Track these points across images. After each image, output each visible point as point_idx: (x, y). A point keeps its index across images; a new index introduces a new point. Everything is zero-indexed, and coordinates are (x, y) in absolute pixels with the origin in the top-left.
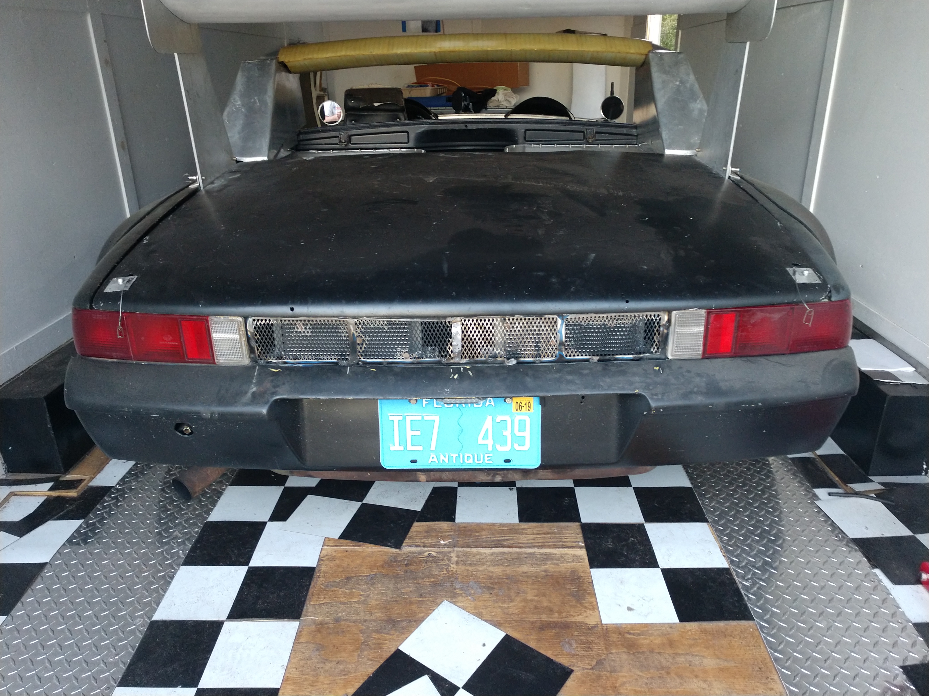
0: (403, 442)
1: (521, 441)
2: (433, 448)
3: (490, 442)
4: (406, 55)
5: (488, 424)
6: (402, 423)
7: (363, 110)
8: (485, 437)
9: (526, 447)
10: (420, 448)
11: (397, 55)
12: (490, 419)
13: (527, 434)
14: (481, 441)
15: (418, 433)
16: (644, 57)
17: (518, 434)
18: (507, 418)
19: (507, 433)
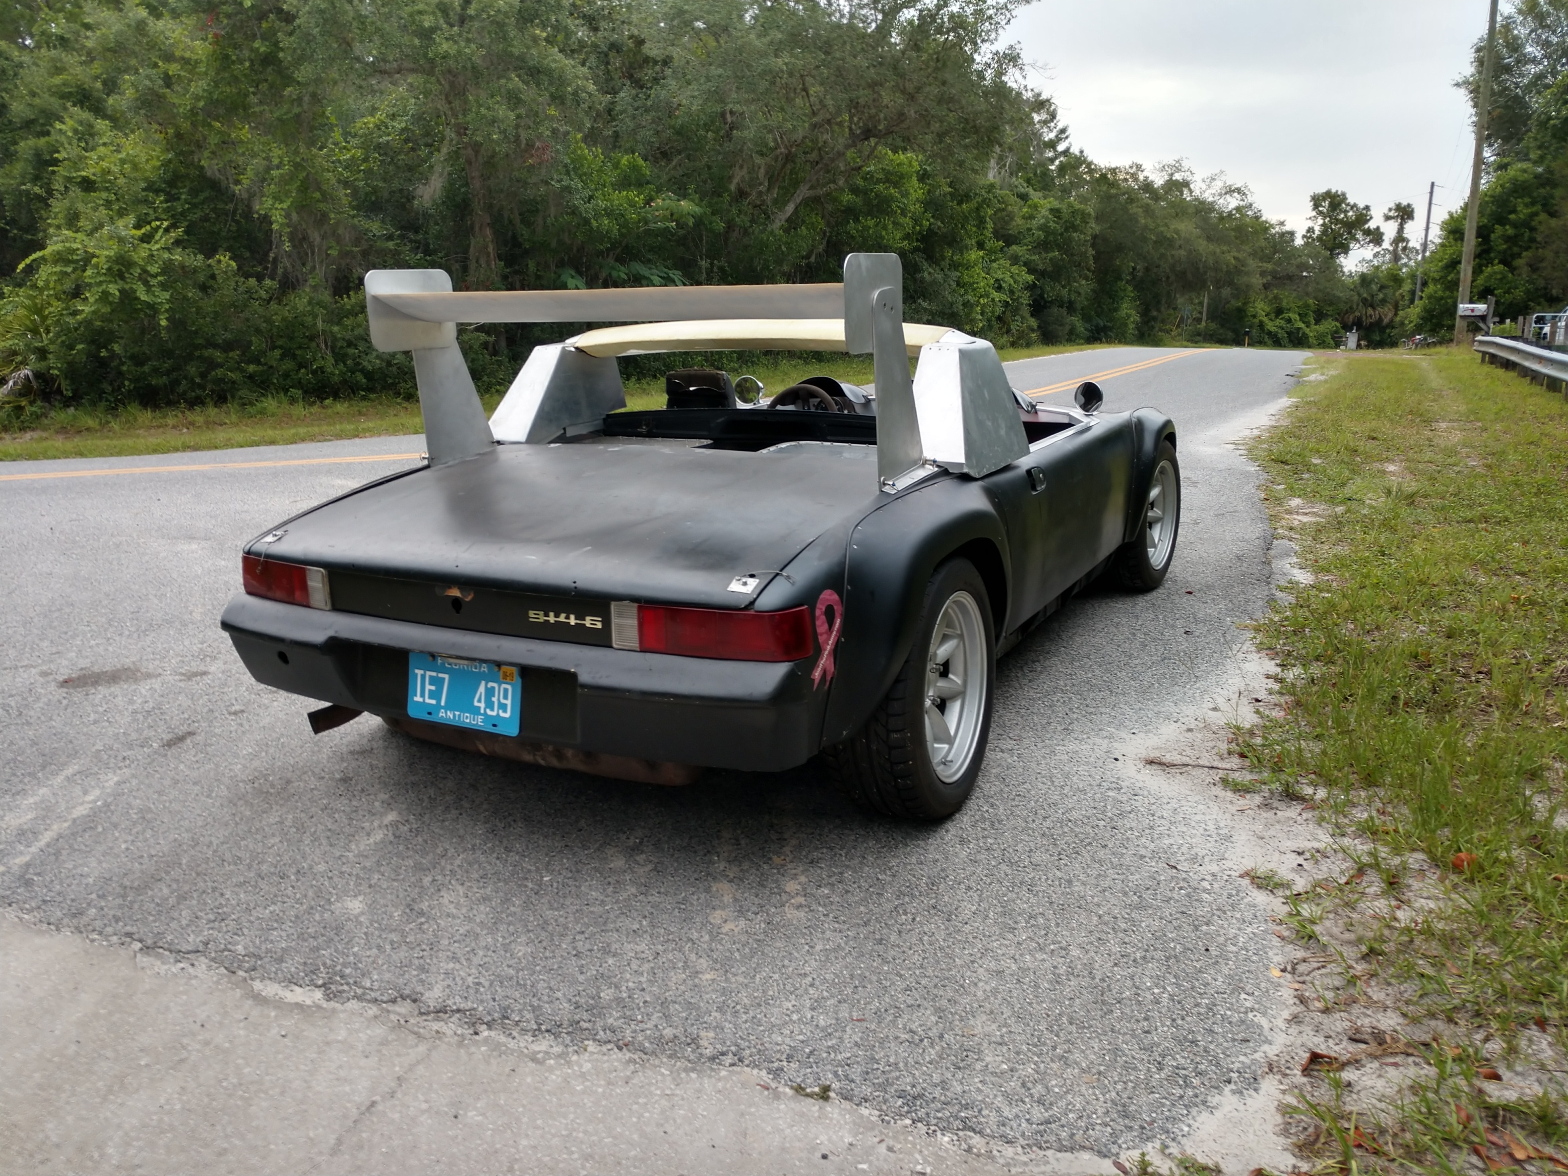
0: (423, 695)
1: (503, 707)
2: (443, 703)
3: (482, 705)
5: (482, 689)
6: (423, 677)
8: (479, 701)
9: (507, 715)
10: (433, 702)
12: (483, 683)
13: (508, 702)
14: (476, 704)
15: (433, 688)
17: (503, 701)
18: (495, 685)
19: (495, 699)
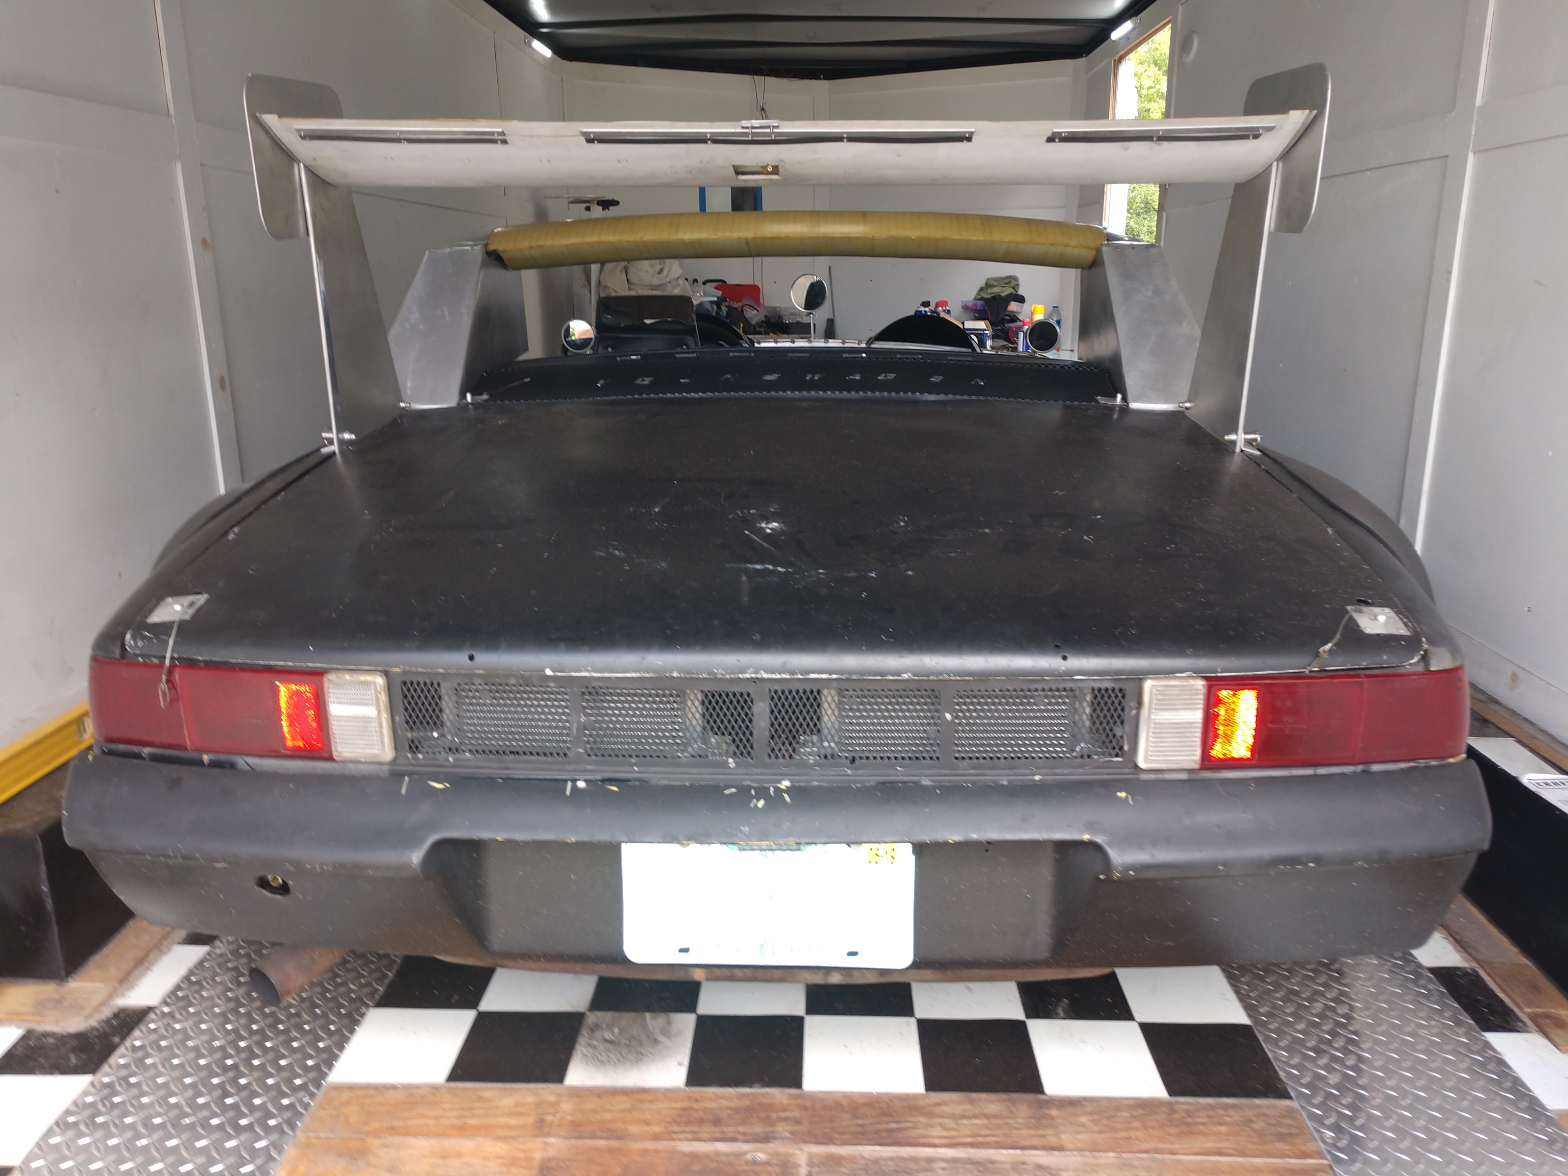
4: (699, 242)
7: (627, 330)
11: (683, 242)
16: (1093, 253)
